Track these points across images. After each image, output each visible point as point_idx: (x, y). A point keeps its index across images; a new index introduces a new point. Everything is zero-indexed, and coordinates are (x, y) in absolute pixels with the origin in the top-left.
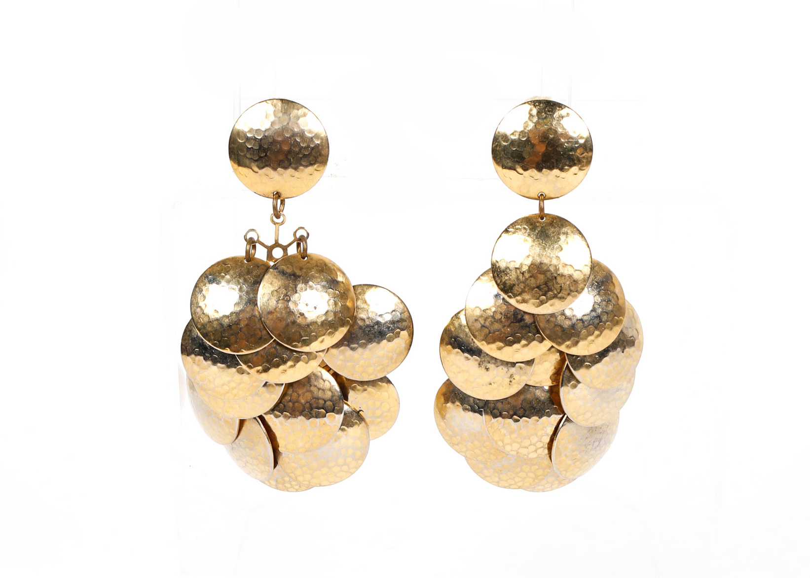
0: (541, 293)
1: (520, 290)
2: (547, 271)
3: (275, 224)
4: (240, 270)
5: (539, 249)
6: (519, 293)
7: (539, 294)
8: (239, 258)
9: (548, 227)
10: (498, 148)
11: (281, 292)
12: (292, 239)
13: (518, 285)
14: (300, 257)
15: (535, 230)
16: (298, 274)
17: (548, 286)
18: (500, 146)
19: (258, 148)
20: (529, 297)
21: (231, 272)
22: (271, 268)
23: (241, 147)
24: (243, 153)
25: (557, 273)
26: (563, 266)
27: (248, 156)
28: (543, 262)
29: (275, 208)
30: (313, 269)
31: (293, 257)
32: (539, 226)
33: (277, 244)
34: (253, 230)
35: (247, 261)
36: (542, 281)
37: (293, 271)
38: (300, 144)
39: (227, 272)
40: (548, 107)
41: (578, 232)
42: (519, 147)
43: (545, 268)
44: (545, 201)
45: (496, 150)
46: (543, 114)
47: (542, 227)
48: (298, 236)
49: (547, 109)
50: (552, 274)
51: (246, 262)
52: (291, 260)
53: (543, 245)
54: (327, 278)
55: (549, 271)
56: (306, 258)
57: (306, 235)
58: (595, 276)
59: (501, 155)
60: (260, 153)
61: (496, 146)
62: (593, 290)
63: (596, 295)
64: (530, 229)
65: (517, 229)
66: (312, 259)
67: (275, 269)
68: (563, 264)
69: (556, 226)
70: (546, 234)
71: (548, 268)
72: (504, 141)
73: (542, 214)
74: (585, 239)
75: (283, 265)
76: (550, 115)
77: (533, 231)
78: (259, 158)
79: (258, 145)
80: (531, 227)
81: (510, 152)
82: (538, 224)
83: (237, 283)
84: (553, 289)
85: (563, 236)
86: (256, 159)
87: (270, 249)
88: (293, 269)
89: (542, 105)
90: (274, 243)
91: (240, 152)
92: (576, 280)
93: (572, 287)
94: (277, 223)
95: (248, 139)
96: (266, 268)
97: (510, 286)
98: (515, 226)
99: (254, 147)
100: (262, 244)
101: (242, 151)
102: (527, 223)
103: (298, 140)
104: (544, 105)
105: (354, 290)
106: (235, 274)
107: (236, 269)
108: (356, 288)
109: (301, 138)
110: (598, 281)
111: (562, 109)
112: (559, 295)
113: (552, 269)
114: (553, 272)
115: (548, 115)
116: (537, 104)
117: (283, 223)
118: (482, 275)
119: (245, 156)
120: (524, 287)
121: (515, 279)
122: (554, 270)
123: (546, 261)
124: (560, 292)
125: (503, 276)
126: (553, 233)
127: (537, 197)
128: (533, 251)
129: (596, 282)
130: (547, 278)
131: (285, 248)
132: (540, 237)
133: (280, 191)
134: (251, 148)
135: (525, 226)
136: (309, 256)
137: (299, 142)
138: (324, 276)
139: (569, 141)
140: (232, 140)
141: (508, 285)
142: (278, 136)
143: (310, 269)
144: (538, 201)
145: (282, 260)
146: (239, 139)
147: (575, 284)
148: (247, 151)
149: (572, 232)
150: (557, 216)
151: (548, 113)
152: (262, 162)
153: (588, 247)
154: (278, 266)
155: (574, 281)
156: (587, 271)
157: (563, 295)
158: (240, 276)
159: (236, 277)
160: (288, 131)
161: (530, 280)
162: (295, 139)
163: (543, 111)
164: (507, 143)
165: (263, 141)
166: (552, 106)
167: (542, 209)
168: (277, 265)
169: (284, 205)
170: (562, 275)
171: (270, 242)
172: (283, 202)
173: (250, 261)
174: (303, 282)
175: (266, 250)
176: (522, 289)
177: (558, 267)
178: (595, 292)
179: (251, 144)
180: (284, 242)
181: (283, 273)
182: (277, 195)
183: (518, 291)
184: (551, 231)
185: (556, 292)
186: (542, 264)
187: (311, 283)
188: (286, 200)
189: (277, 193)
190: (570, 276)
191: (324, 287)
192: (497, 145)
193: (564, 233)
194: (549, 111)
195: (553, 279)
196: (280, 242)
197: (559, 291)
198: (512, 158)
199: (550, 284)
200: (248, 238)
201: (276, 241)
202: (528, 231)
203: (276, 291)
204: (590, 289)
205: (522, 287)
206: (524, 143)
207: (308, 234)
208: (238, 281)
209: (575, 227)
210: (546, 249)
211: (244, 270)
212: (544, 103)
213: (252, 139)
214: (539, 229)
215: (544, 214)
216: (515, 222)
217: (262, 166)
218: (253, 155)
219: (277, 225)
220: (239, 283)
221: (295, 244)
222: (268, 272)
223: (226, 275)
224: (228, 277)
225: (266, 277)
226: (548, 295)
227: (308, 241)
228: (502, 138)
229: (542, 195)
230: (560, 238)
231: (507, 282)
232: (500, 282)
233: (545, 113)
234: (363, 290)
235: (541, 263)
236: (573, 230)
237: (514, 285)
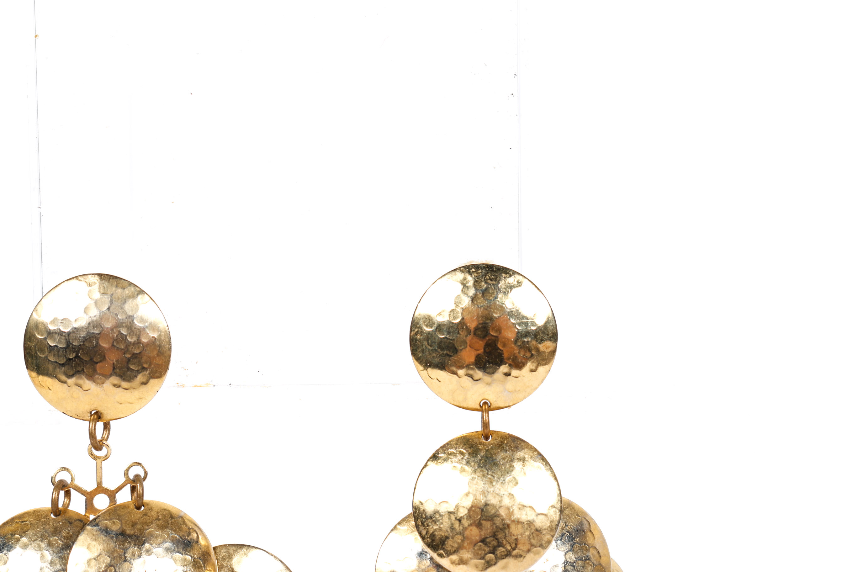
0: (487, 549)
1: (456, 545)
2: (495, 516)
3: (95, 459)
4: (44, 528)
5: (482, 483)
6: (454, 549)
7: (485, 550)
8: (43, 511)
9: (495, 451)
10: (418, 337)
11: (102, 560)
12: (123, 480)
13: (453, 538)
14: (132, 507)
15: (477, 455)
16: (128, 532)
17: (497, 539)
18: (422, 333)
19: (64, 346)
20: (469, 556)
21: (31, 532)
22: (89, 525)
23: (42, 345)
24: (43, 354)
25: (510, 519)
26: (520, 509)
27: (51, 358)
28: (489, 502)
29: (92, 435)
30: (152, 523)
31: (124, 506)
32: (482, 449)
33: (100, 489)
34: (66, 469)
35: (56, 515)
36: (489, 531)
37: (121, 527)
38: (126, 338)
39: (24, 532)
40: (489, 274)
41: (539, 457)
42: (449, 333)
43: (493, 512)
44: (490, 412)
45: (416, 339)
46: (483, 283)
47: (487, 451)
48: (131, 476)
49: (487, 277)
50: (503, 520)
51: (54, 517)
52: (118, 512)
53: (489, 476)
54: (172, 537)
55: (498, 516)
56: (143, 508)
57: (142, 475)
58: (565, 523)
59: (424, 347)
60: (68, 353)
61: (416, 334)
62: (564, 543)
63: (568, 551)
64: (469, 454)
65: (450, 454)
66: (151, 509)
67: (94, 526)
68: (519, 504)
69: (508, 449)
70: (492, 461)
71: (498, 511)
72: (427, 326)
73: (486, 433)
74: (551, 468)
75: (106, 520)
76: (493, 284)
77: (473, 457)
78: (67, 361)
79: (64, 341)
80: (470, 451)
81: (437, 341)
82: (480, 447)
83: (38, 549)
84: (504, 542)
85: (519, 463)
86: (62, 363)
87: (89, 497)
88: (121, 525)
89: (480, 271)
90: (95, 486)
91: (39, 354)
92: (539, 529)
93: (534, 539)
94: (99, 458)
95: (50, 334)
96: (82, 524)
97: (441, 539)
98: (448, 449)
99: (59, 345)
100: (79, 490)
101: (42, 351)
102: (465, 445)
103: (124, 332)
104: (484, 271)
105: (215, 553)
106: (36, 535)
107: (38, 527)
108: (218, 550)
109: (128, 329)
110: (571, 530)
111: (511, 276)
112: (515, 552)
113: (502, 512)
114: (505, 517)
115: (490, 284)
116: (473, 270)
117: (106, 457)
118: (399, 523)
119: (46, 358)
120: (463, 541)
121: (449, 529)
122: (506, 515)
123: (493, 501)
124: (516, 547)
125: (430, 524)
126: (504, 459)
127: (478, 407)
128: (475, 486)
129: (568, 532)
130: (496, 527)
131: (112, 495)
132: (485, 466)
133: (100, 409)
134: (56, 346)
135: (462, 450)
136: (148, 504)
137: (126, 336)
138: (168, 534)
139: (522, 323)
140: (28, 336)
141: (437, 538)
142: (94, 328)
143: (148, 524)
144: (480, 413)
145: (106, 512)
146: (38, 334)
147: (538, 536)
148: (50, 352)
149: (531, 458)
150: (508, 434)
151: (491, 282)
152: (72, 366)
153: (556, 479)
154: (100, 521)
155: (537, 530)
156: (555, 515)
157: (521, 553)
158: (43, 538)
159: (36, 540)
160: (108, 319)
161: (471, 530)
162: (120, 332)
163: (483, 280)
164: (431, 327)
165: (72, 335)
166: (495, 272)
167: (486, 425)
168: (97, 520)
169: (109, 430)
170: (518, 522)
171: (90, 486)
172: (107, 426)
173: (59, 515)
174: (135, 545)
175: (83, 498)
176: (458, 543)
177: (511, 510)
178: (567, 547)
179: (54, 340)
180: (110, 484)
181: (106, 531)
182: (98, 416)
183: (452, 547)
184: (500, 457)
185: (509, 548)
186: (488, 505)
187: (147, 545)
188: (111, 422)
189: (97, 413)
190: (530, 523)
191: (168, 550)
192: (418, 331)
193: (519, 459)
194: (491, 280)
195: (505, 528)
196: (105, 485)
197: (513, 545)
198: (439, 350)
199: (500, 536)
200: (57, 480)
201: (98, 484)
202: (467, 456)
203: (95, 559)
204: (559, 542)
205: (460, 541)
206: (456, 327)
207: (146, 474)
208: (39, 546)
209: (536, 450)
210: (494, 484)
211: (50, 528)
212: (484, 267)
213: (56, 333)
214: (482, 454)
215: (490, 431)
216: (447, 444)
217: (71, 373)
218: (58, 356)
219: (99, 461)
220: (40, 548)
221: (128, 488)
222: (83, 531)
223: (21, 536)
224: (24, 540)
225: (81, 538)
226: (498, 552)
227: (145, 483)
228: (424, 322)
229: (485, 403)
230: (513, 467)
231: (436, 533)
232: (426, 533)
233: (486, 283)
234: (228, 552)
235: (486, 505)
236: (532, 454)
237: (447, 538)
